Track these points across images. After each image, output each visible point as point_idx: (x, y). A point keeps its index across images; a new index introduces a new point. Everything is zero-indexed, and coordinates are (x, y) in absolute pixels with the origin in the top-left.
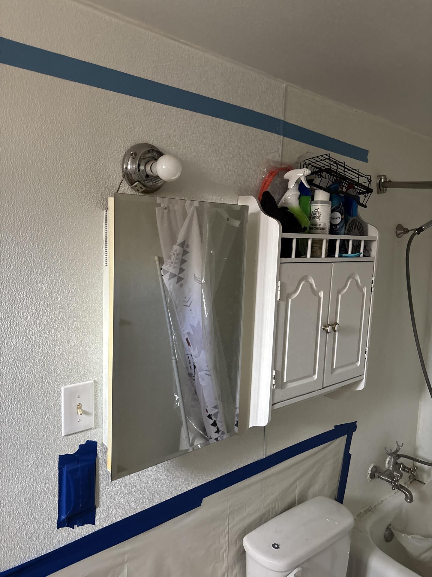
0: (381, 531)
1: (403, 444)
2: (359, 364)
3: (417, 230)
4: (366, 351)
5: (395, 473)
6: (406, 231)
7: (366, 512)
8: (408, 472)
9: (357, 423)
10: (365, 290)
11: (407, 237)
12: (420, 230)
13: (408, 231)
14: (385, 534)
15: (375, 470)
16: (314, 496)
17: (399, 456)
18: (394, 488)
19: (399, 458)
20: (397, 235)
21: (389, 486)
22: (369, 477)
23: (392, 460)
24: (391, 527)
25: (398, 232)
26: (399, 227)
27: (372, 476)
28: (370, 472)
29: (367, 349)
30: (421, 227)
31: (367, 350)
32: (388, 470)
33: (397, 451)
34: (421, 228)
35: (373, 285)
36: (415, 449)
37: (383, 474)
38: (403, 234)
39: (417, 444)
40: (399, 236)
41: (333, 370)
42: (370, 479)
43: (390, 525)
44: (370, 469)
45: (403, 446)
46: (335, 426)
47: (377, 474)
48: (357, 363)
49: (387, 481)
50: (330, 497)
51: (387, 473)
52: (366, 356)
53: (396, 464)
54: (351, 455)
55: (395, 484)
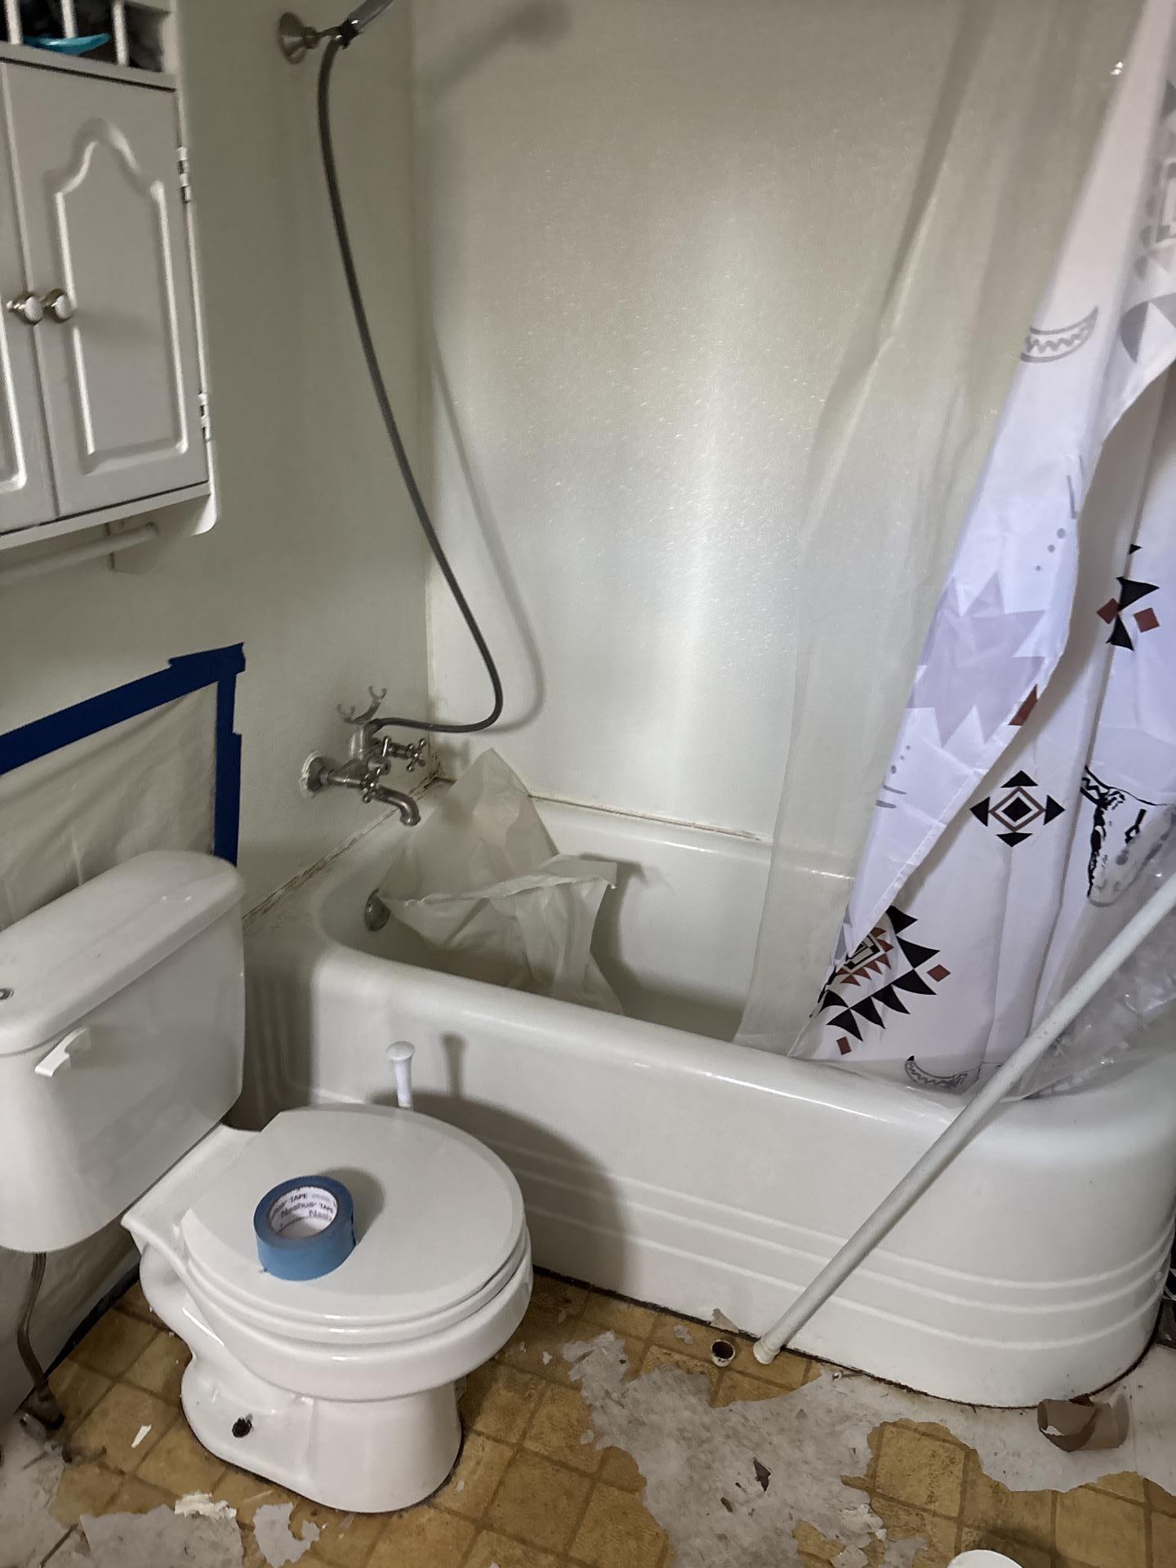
0: (356, 908)
1: (384, 691)
2: (184, 446)
3: (339, 30)
4: (202, 407)
5: (372, 766)
6: (310, 38)
7: (309, 874)
8: (406, 757)
9: (244, 648)
10: (159, 192)
11: (316, 55)
12: (347, 32)
13: (318, 36)
14: (366, 915)
15: (318, 767)
16: (136, 853)
17: (380, 724)
18: (367, 799)
19: (380, 727)
20: (288, 52)
21: (356, 795)
22: (305, 787)
23: (361, 735)
24: (378, 895)
25: (290, 40)
26: (289, 22)
27: (315, 784)
28: (306, 775)
29: (204, 397)
30: (348, 21)
31: (205, 403)
32: (355, 760)
33: (373, 710)
34: (348, 23)
35: (184, 177)
36: (430, 706)
37: (341, 772)
38: (301, 50)
39: (432, 693)
40: (294, 55)
41: (87, 463)
42: (311, 793)
43: (377, 891)
44: (306, 767)
45: (386, 696)
46: (171, 661)
47: (324, 777)
48: (178, 446)
49: (350, 786)
50: (195, 847)
51: (353, 767)
52: (206, 420)
53: (373, 745)
54: (240, 737)
55: (369, 787)
